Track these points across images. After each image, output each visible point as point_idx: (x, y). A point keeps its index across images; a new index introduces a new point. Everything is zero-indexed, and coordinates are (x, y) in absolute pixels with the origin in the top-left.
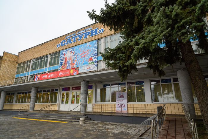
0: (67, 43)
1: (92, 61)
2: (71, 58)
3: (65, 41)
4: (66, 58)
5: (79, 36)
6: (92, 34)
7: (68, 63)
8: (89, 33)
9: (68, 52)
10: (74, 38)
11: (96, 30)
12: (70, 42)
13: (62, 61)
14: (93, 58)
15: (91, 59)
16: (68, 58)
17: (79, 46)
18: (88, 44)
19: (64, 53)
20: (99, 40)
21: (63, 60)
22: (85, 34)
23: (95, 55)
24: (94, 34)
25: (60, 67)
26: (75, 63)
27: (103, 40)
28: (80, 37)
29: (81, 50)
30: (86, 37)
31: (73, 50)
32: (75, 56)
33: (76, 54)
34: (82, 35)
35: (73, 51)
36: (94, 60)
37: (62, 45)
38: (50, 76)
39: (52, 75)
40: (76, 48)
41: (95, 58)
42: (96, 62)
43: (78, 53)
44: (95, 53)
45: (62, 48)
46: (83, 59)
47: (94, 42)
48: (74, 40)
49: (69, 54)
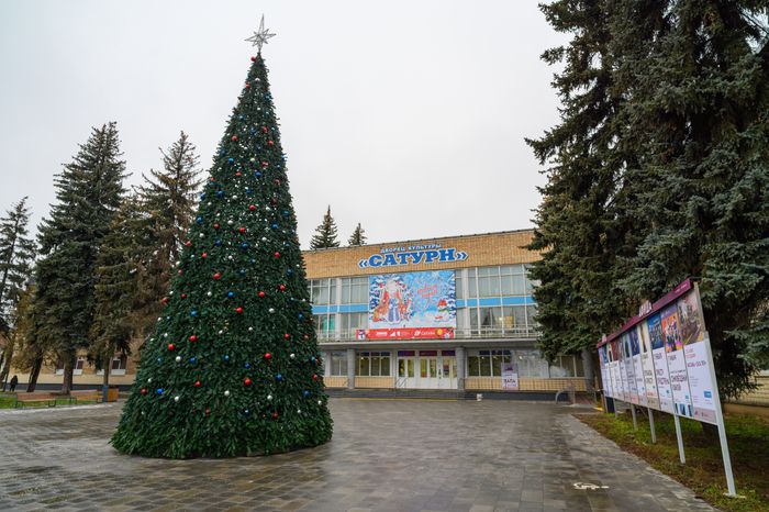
0: (385, 264)
1: (444, 307)
2: (398, 295)
3: (379, 258)
4: (386, 293)
5: (415, 255)
6: (443, 258)
7: (392, 303)
8: (436, 254)
9: (389, 281)
10: (403, 256)
12: (393, 262)
13: (377, 298)
14: (447, 301)
15: (443, 302)
16: (390, 293)
17: (414, 274)
18: (436, 274)
19: (379, 281)
20: (457, 270)
21: (378, 296)
22: (428, 253)
23: (450, 296)
24: (447, 257)
25: (372, 308)
26: (409, 306)
27: (465, 273)
28: (418, 259)
29: (420, 282)
30: (429, 260)
31: (401, 279)
32: (408, 292)
33: (408, 288)
34: (421, 254)
35: (401, 282)
36: (450, 306)
37: (372, 262)
38: (393, 335)
39: (399, 333)
40: (407, 276)
41: (450, 303)
42: (453, 309)
43: (413, 288)
44: (450, 292)
45: (372, 270)
46: (425, 301)
47: (448, 273)
48: (403, 261)
49: (392, 287)
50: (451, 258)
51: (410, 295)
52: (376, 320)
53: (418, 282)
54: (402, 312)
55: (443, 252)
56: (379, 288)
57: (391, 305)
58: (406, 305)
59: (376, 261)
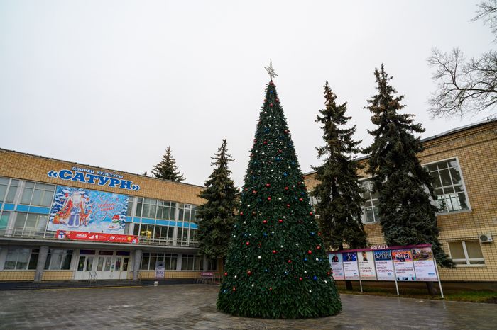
0: (75, 179)
1: (117, 220)
2: (81, 206)
3: (69, 173)
4: (70, 203)
5: (102, 179)
6: (123, 186)
7: (74, 211)
8: (118, 182)
9: (75, 193)
10: (92, 177)
11: (129, 183)
12: (82, 179)
13: (61, 205)
14: (120, 216)
16: (74, 203)
17: (99, 192)
18: (115, 196)
20: (132, 196)
21: (62, 203)
22: (112, 180)
23: (123, 213)
24: (126, 186)
25: (54, 212)
26: (89, 215)
27: (135, 200)
28: (103, 182)
29: (102, 199)
31: (87, 194)
33: (91, 202)
34: (107, 179)
35: (86, 196)
36: (121, 220)
37: (62, 174)
38: (92, 237)
39: (97, 237)
40: (91, 193)
41: (122, 217)
42: (124, 222)
43: (96, 202)
44: (124, 210)
45: (62, 181)
46: (104, 213)
47: (124, 197)
48: (91, 181)
49: (77, 198)
50: (128, 187)
51: (91, 207)
52: (55, 222)
53: (100, 199)
54: (82, 219)
55: (123, 182)
56: (64, 197)
57: (73, 213)
58: (86, 215)
59: (66, 175)
